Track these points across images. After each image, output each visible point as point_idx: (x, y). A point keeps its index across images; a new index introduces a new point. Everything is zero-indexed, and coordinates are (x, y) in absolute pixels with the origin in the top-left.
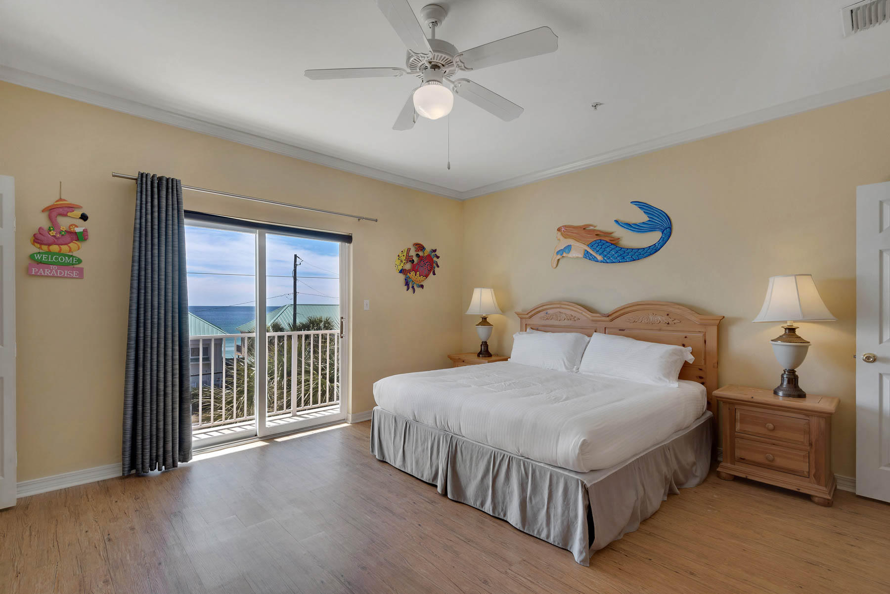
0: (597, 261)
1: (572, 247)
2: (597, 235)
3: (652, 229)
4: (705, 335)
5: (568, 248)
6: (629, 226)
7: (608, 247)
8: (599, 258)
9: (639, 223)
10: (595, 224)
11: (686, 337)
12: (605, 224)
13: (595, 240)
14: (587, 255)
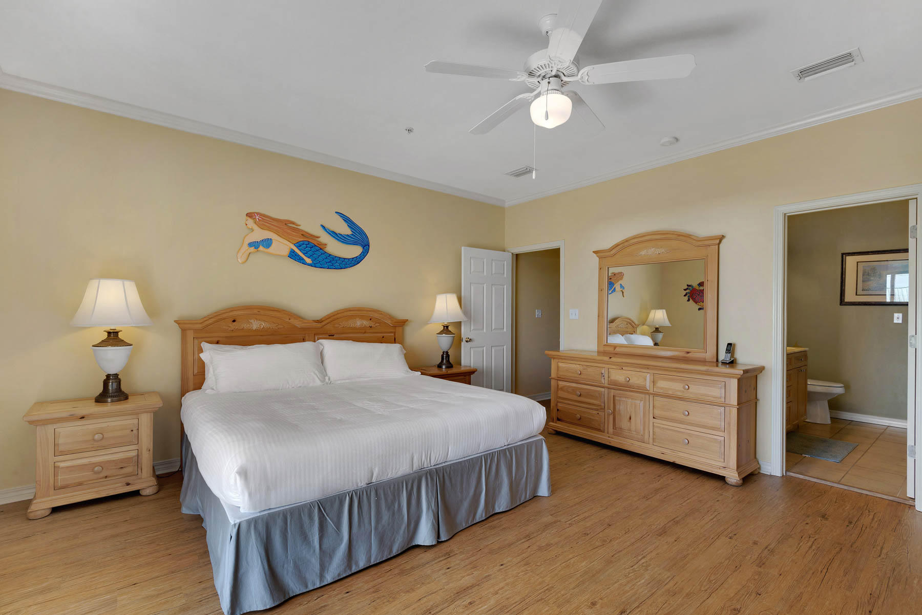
0: (305, 263)
1: (273, 241)
2: (302, 235)
3: (355, 243)
4: (395, 335)
5: (267, 243)
6: (334, 234)
7: (317, 251)
8: (309, 261)
9: (345, 235)
10: (298, 223)
11: (383, 337)
12: (311, 226)
13: (302, 240)
14: (293, 255)
